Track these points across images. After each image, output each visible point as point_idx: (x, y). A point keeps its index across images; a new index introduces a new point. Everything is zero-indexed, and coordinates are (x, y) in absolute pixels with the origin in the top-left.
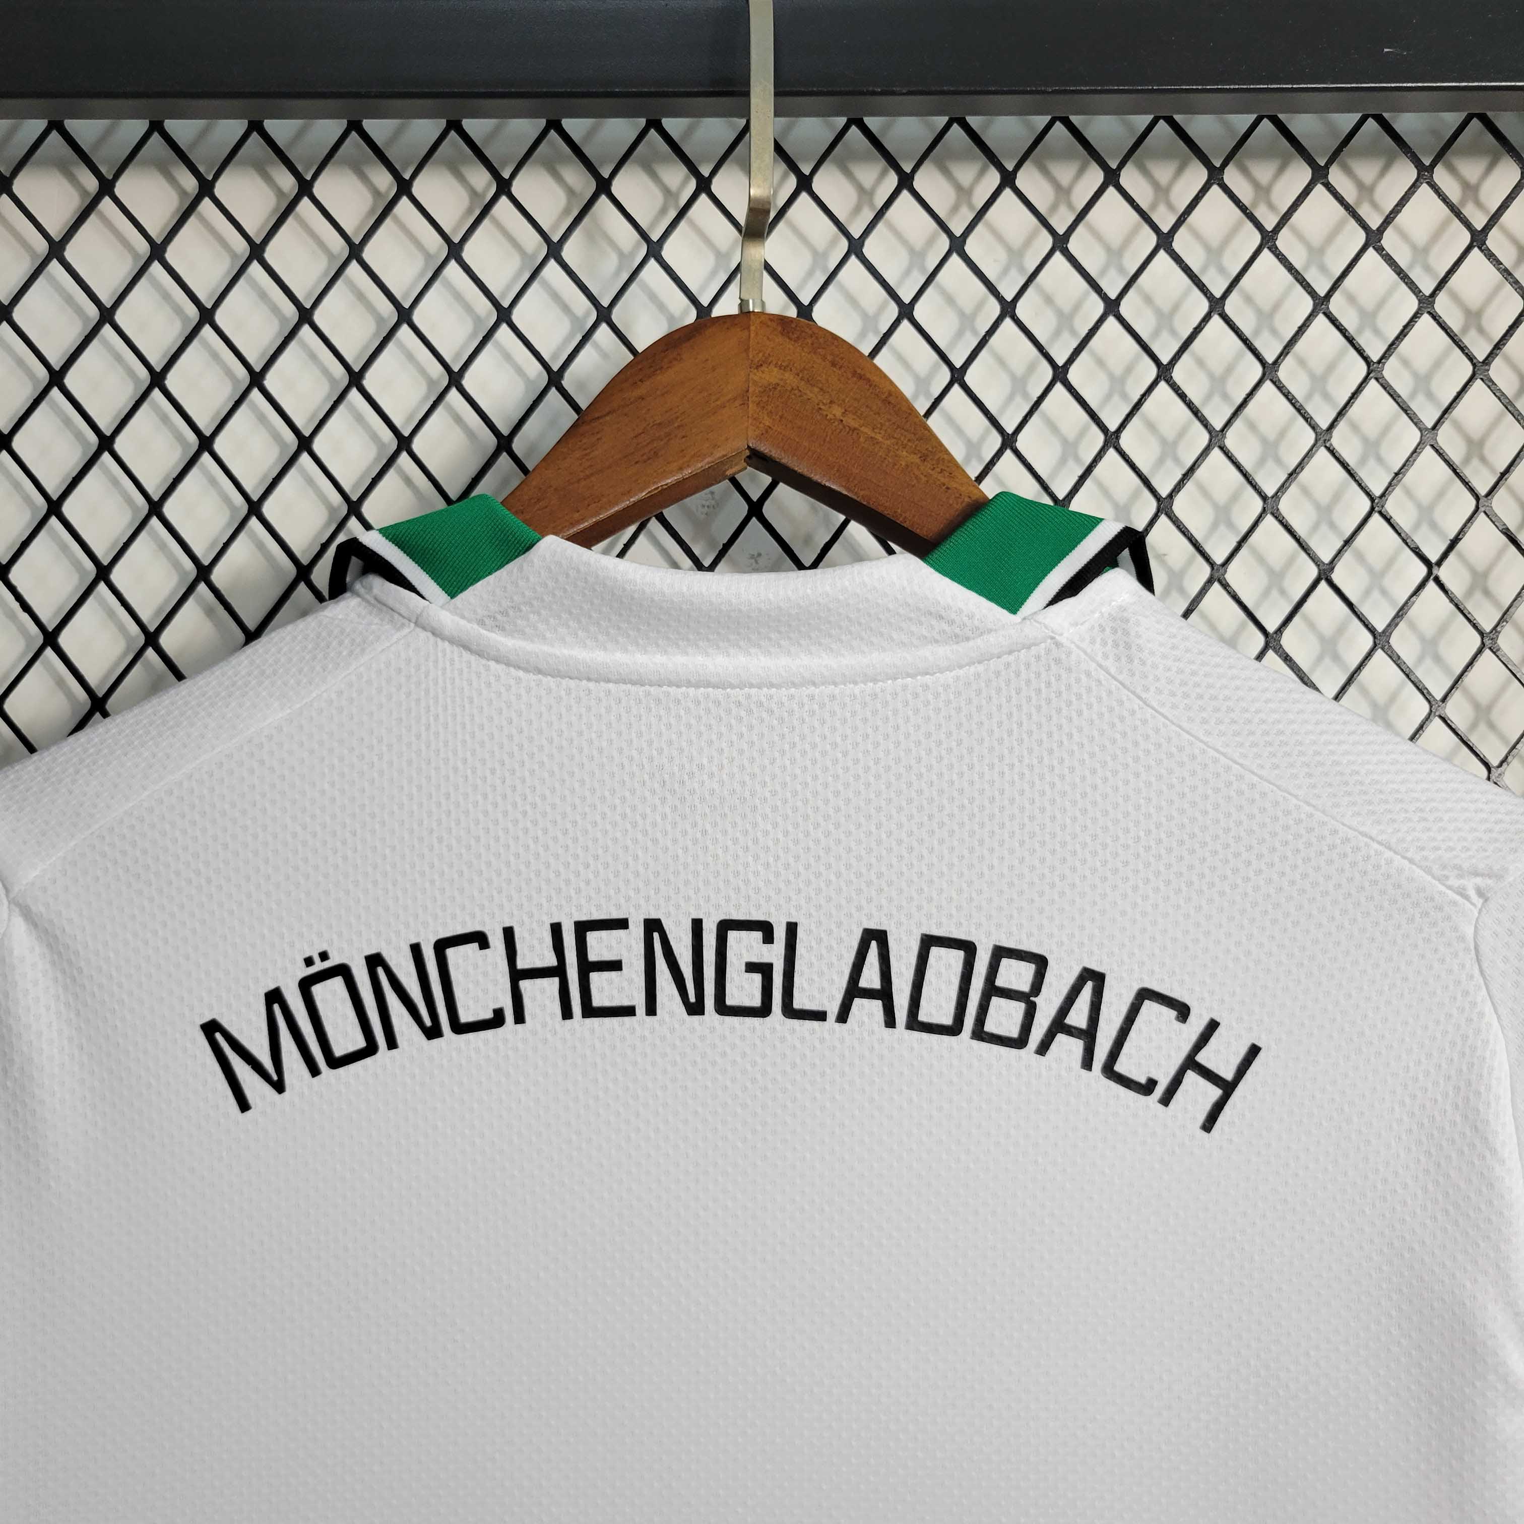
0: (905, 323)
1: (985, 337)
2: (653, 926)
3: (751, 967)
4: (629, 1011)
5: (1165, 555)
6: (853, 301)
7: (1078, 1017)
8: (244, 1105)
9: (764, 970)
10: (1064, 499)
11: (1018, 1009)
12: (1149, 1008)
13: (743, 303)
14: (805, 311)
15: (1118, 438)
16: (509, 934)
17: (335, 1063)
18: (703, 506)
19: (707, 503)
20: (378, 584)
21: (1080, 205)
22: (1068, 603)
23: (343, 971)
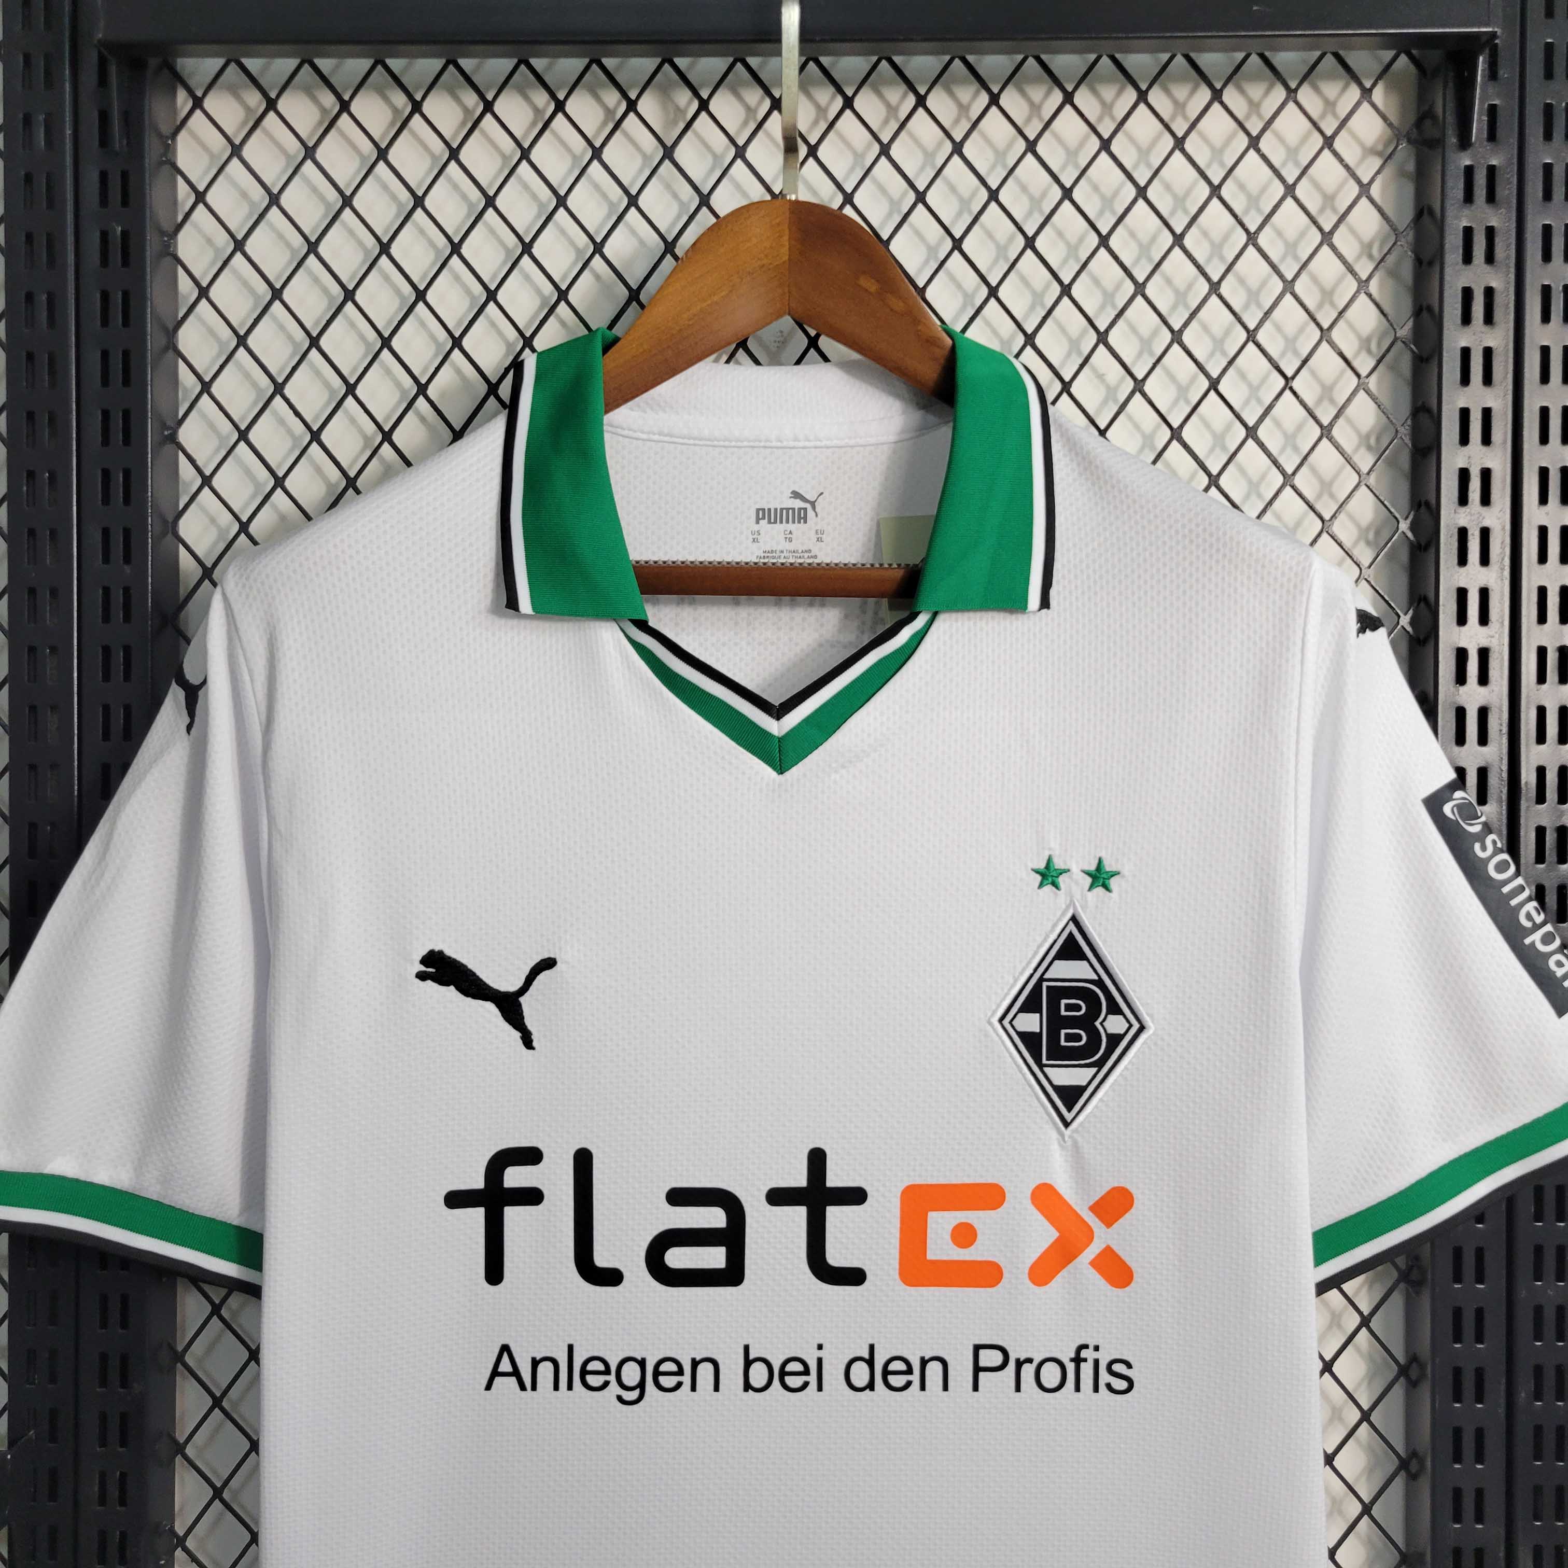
0: (920, 206)
1: (977, 215)
5: (1104, 375)
14: (849, 198)
15: (1070, 289)
18: (775, 342)
19: (778, 340)
21: (1047, 117)
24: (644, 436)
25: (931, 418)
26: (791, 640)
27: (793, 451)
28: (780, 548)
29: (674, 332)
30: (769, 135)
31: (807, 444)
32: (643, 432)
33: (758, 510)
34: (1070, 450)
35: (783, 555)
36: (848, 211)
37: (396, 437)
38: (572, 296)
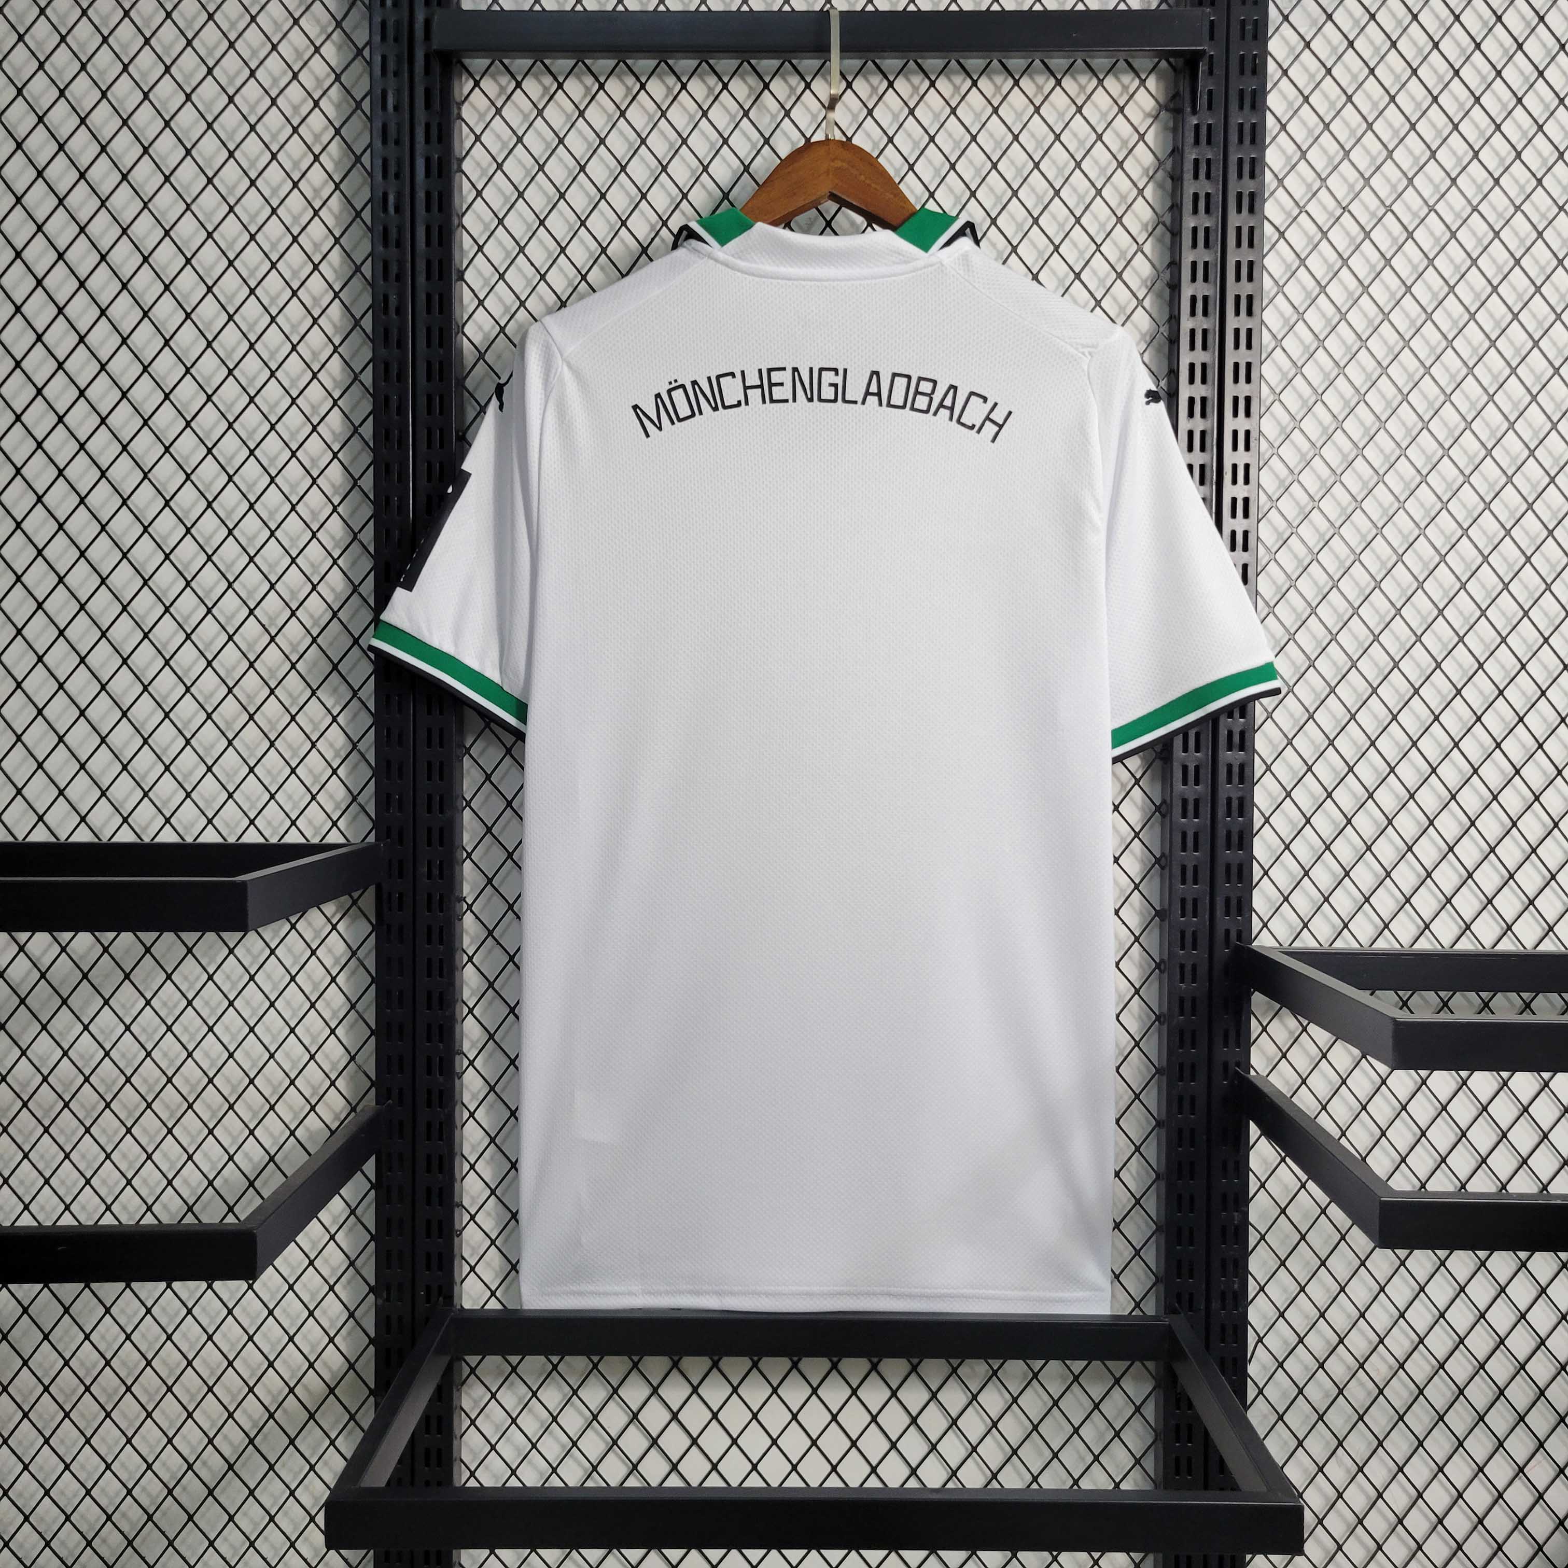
1: (922, 151)
2: (795, 370)
3: (831, 385)
4: (787, 401)
6: (868, 135)
7: (948, 402)
8: (647, 435)
9: (835, 386)
10: (946, 210)
11: (927, 399)
12: (973, 398)
13: (827, 136)
14: (849, 139)
16: (743, 373)
17: (680, 420)
20: (694, 243)
21: (962, 95)
22: (946, 249)
23: (683, 386)
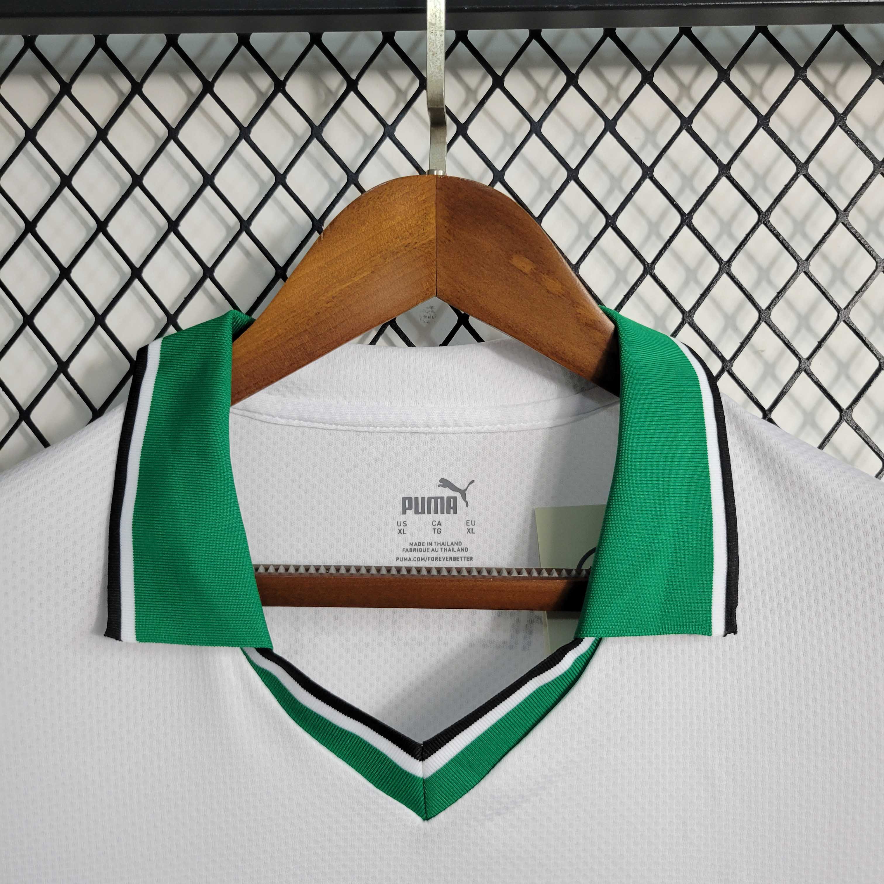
0: (572, 183)
1: (631, 192)
5: (762, 351)
10: (690, 311)
14: (499, 175)
15: (729, 266)
18: (425, 317)
19: (428, 315)
24: (283, 421)
25: (590, 403)
26: (439, 639)
27: (442, 437)
28: (427, 540)
29: (311, 316)
30: (417, 114)
31: (456, 429)
32: (281, 417)
33: (404, 500)
34: (749, 444)
35: (431, 548)
36: (499, 187)
37: (34, 416)
38: (218, 274)
